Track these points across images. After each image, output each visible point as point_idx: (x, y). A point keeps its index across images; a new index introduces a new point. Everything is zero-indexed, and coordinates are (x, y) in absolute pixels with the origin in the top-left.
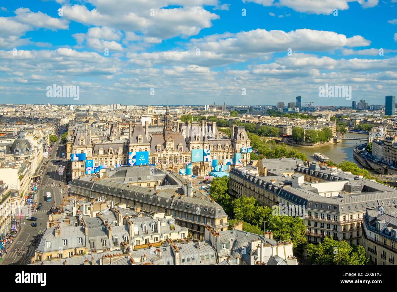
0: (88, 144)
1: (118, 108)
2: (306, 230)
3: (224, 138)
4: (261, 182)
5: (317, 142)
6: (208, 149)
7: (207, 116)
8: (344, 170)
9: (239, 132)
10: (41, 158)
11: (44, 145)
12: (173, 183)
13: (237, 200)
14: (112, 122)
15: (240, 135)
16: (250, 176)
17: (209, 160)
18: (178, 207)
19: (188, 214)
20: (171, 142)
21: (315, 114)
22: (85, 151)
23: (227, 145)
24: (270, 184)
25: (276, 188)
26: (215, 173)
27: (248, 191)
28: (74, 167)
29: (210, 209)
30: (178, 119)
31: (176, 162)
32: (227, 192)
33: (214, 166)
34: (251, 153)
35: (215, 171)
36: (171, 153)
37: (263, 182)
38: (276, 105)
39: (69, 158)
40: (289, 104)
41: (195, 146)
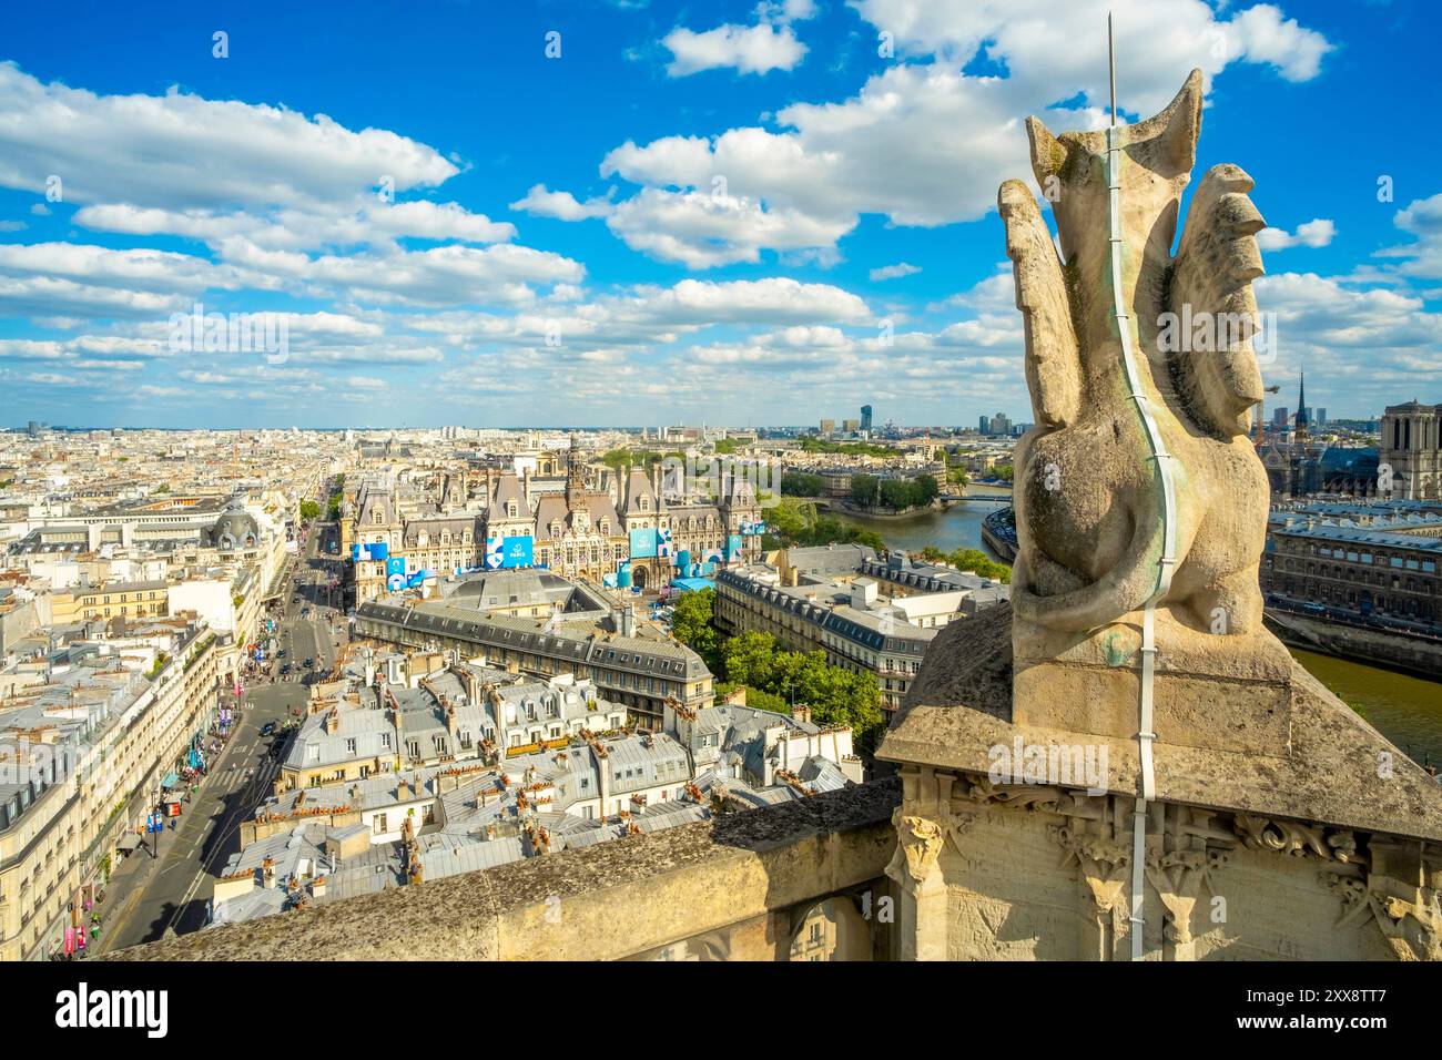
0: (393, 521)
1: (458, 437)
2: (882, 699)
3: (704, 501)
4: (785, 598)
5: (905, 507)
6: (667, 528)
7: (663, 452)
8: (962, 567)
10: (282, 556)
11: (287, 524)
12: (588, 605)
13: (735, 641)
14: (445, 468)
16: (761, 586)
17: (669, 554)
18: (602, 661)
19: (625, 673)
20: (584, 515)
21: (902, 445)
22: (387, 539)
23: (710, 517)
24: (806, 602)
25: (818, 611)
26: (684, 582)
27: (757, 621)
28: (360, 575)
29: (673, 662)
30: (598, 460)
31: (595, 558)
32: (711, 623)
33: (681, 565)
34: (762, 536)
35: (683, 576)
36: (584, 539)
37: (790, 599)
38: (818, 425)
39: (346, 553)
40: (845, 422)
41: (638, 521)
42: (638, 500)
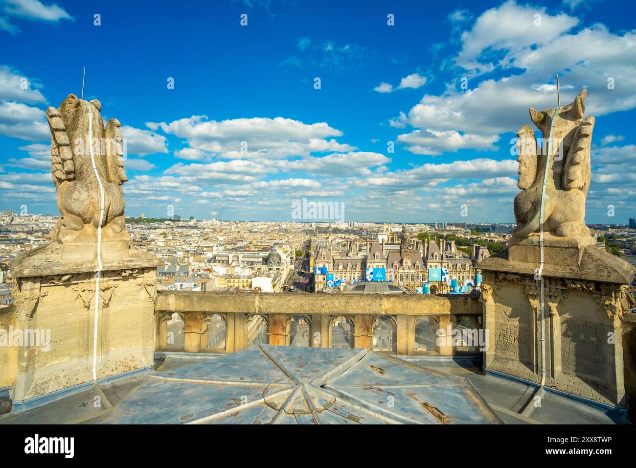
0: (330, 259)
1: (355, 226)
3: (464, 257)
6: (446, 268)
7: (445, 234)
9: (481, 251)
10: (289, 270)
11: (291, 258)
14: (350, 239)
15: (482, 255)
17: (447, 280)
20: (408, 260)
22: (327, 266)
23: (468, 265)
28: (316, 280)
30: (415, 237)
31: (412, 280)
33: (453, 286)
35: (454, 291)
36: (408, 271)
39: (311, 271)
41: (432, 264)
42: (432, 255)
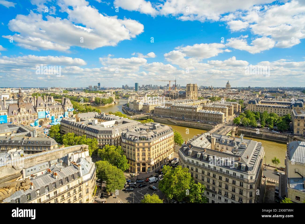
2: (98, 144)
3: (58, 104)
4: (77, 125)
5: (106, 104)
6: (48, 111)
7: (49, 93)
8: (116, 115)
9: (66, 101)
12: (23, 131)
13: (65, 135)
16: (71, 122)
17: (49, 117)
18: (27, 144)
19: (34, 146)
20: (24, 109)
21: (106, 91)
23: (60, 108)
24: (82, 125)
25: (85, 127)
26: (53, 123)
27: (71, 130)
29: (47, 142)
30: (30, 95)
31: (27, 119)
32: (59, 132)
33: (52, 119)
34: (73, 111)
35: (53, 122)
36: (24, 115)
37: (78, 124)
38: (88, 87)
40: (94, 86)
41: (40, 110)
42: (40, 104)
